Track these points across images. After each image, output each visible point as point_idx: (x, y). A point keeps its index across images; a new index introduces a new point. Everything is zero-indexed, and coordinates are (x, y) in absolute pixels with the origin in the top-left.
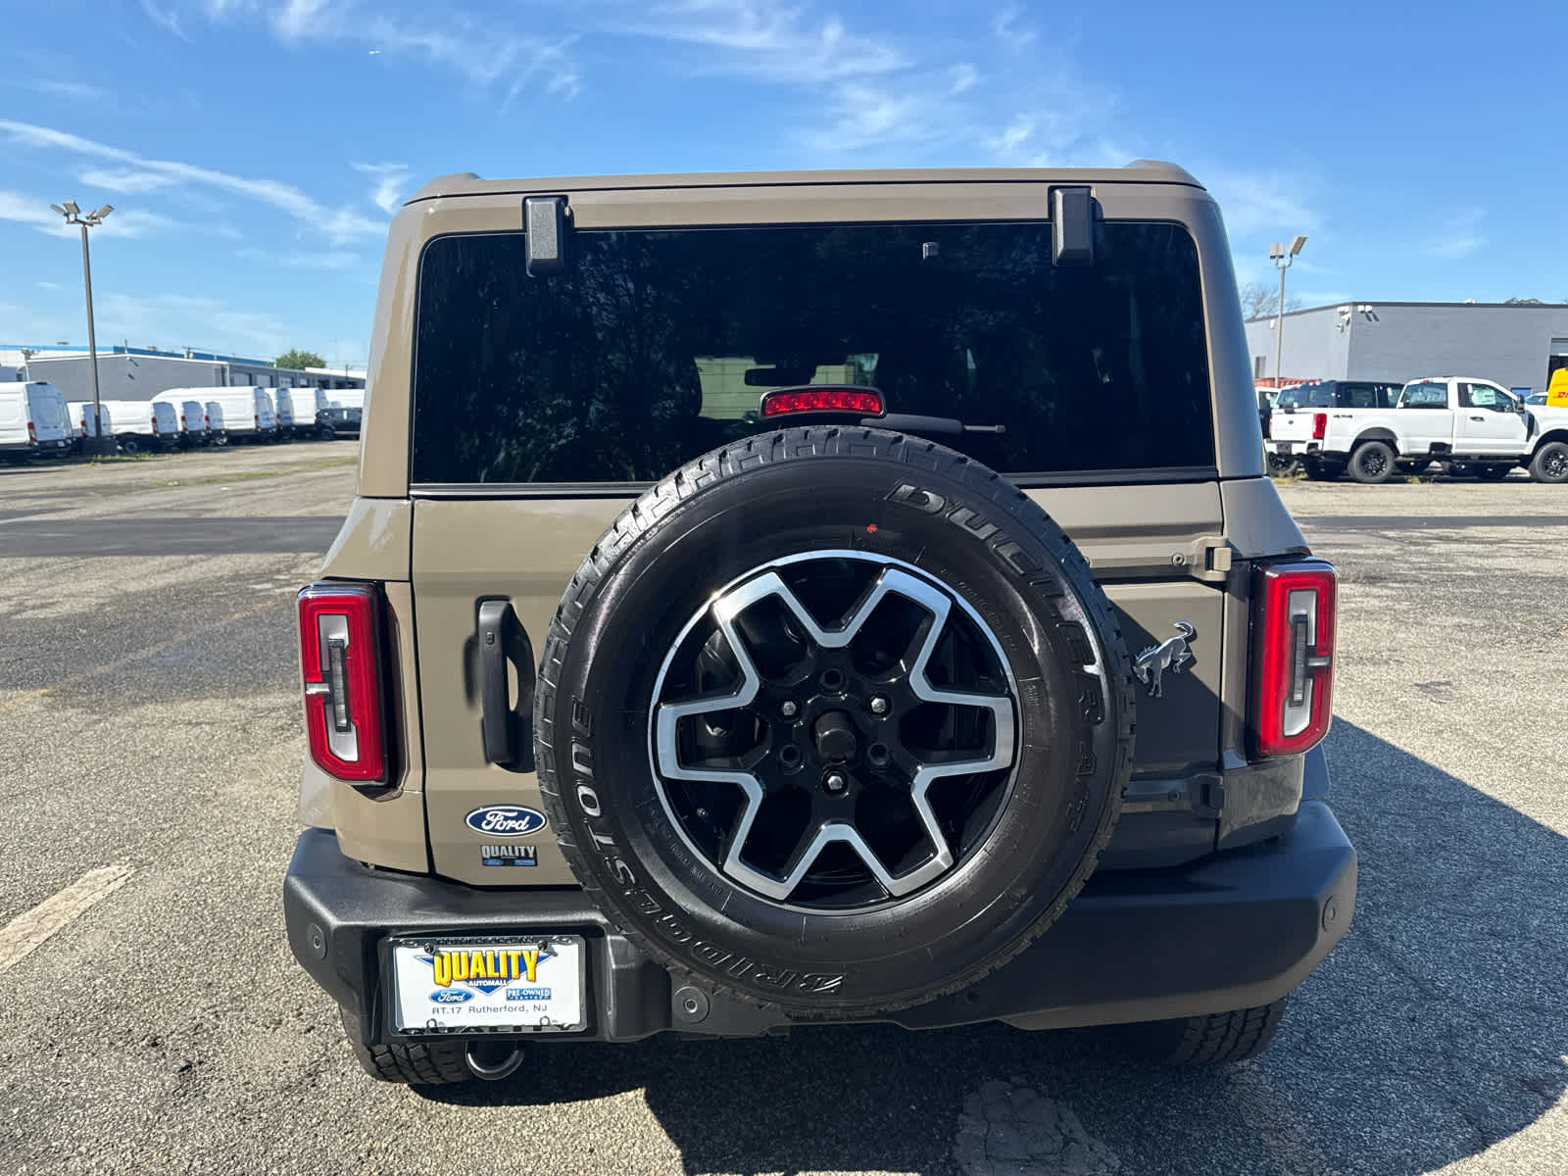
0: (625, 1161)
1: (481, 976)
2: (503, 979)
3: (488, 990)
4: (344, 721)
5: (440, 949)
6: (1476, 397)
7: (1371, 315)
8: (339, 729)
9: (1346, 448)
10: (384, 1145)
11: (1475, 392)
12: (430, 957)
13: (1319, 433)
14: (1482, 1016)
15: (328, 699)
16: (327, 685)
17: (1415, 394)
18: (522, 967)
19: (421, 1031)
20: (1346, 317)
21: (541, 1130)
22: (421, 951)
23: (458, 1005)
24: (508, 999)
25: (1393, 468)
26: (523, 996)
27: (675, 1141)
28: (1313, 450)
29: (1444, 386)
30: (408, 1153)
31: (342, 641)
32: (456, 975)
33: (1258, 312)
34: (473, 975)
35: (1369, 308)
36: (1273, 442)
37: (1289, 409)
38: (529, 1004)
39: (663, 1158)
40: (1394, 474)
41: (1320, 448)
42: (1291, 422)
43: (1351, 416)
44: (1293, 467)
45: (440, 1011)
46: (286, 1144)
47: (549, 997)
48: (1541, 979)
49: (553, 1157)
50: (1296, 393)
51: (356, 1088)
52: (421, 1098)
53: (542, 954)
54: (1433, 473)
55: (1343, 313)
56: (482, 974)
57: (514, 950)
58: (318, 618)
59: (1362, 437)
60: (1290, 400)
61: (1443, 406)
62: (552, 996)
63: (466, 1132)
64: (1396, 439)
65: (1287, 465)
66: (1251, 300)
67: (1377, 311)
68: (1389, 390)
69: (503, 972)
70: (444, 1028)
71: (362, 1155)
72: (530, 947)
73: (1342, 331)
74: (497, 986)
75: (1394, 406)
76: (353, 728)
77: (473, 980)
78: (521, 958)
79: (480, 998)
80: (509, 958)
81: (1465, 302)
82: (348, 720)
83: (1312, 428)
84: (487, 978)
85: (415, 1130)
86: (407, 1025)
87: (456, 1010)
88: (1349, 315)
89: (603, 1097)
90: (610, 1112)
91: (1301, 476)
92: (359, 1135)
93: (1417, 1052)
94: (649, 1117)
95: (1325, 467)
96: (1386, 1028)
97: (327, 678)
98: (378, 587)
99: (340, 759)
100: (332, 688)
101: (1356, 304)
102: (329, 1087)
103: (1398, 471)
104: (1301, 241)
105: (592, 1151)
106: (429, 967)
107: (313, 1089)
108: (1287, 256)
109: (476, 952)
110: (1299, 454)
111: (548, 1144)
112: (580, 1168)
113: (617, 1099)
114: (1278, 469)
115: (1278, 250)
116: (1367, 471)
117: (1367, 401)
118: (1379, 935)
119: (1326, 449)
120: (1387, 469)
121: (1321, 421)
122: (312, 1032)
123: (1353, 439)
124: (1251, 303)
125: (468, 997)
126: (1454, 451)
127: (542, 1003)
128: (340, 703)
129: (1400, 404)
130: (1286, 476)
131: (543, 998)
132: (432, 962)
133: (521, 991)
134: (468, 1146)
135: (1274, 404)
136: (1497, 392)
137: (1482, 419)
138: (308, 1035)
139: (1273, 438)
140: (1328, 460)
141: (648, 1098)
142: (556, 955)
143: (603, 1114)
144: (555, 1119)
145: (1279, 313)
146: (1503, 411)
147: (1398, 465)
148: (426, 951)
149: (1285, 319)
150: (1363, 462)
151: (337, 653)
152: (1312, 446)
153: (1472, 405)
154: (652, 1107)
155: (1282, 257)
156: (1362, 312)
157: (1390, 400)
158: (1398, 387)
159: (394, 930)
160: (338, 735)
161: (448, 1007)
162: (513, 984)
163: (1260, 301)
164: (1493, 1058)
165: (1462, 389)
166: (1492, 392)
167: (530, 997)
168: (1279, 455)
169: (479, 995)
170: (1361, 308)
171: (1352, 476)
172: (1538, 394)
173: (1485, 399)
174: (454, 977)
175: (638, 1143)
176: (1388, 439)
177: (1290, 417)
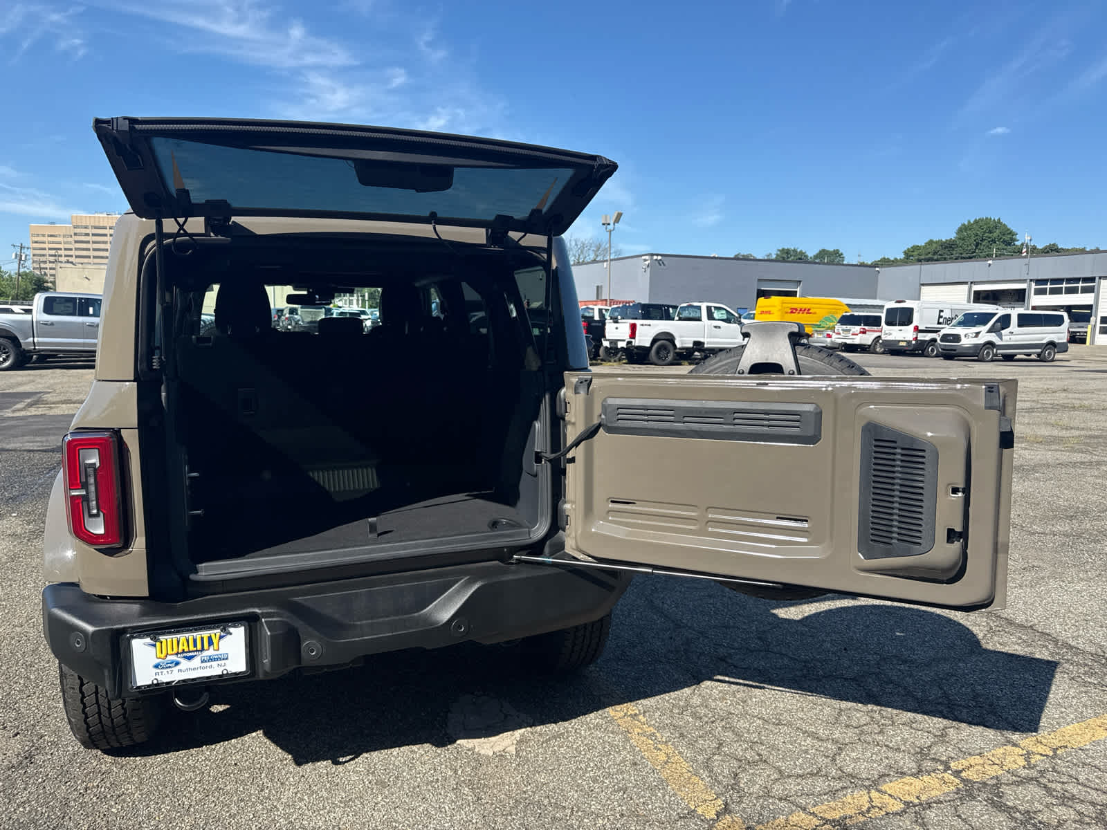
0: (258, 766)
1: (185, 650)
2: (199, 651)
3: (190, 658)
4: (95, 511)
5: (160, 638)
6: (716, 315)
7: (661, 262)
8: (91, 516)
9: (648, 345)
10: (95, 784)
11: (716, 312)
12: (154, 643)
13: (633, 335)
14: (701, 633)
15: (86, 498)
16: (84, 490)
17: (684, 312)
18: (211, 642)
19: (149, 686)
20: (647, 263)
21: (200, 760)
22: (148, 640)
23: (171, 669)
24: (202, 662)
25: (674, 356)
26: (212, 659)
27: (287, 751)
28: (630, 345)
29: (699, 308)
30: (113, 786)
31: (95, 464)
32: (170, 652)
33: (597, 256)
34: (180, 651)
35: (659, 258)
36: (607, 340)
37: (615, 320)
38: (214, 664)
39: (281, 761)
40: (675, 360)
41: (633, 344)
42: (617, 328)
43: (650, 325)
44: (619, 355)
45: (160, 674)
46: (24, 795)
47: (227, 659)
48: (729, 613)
49: (212, 771)
50: (619, 310)
51: (64, 759)
52: (113, 758)
53: (222, 634)
54: (696, 359)
55: (645, 260)
56: (186, 650)
57: (206, 634)
58: (79, 451)
59: (657, 338)
60: (616, 314)
61: (699, 319)
62: (229, 658)
63: (150, 769)
64: (675, 338)
65: (615, 354)
66: (593, 249)
67: (666, 260)
68: (671, 309)
69: (199, 647)
70: (163, 683)
71: (82, 791)
72: (215, 631)
73: (645, 271)
74: (196, 655)
75: (673, 319)
76: (102, 514)
77: (180, 653)
78: (210, 638)
79: (185, 664)
80: (202, 639)
81: (712, 256)
82: (98, 511)
83: (628, 331)
84: (189, 652)
85: (114, 774)
86: (139, 684)
87: (170, 672)
88: (649, 262)
89: (237, 738)
90: (243, 745)
91: (624, 361)
92: (75, 782)
93: (672, 652)
94: (268, 743)
95: (636, 355)
96: (659, 644)
97: (85, 486)
98: (117, 433)
99: (92, 533)
100: (87, 492)
101: (652, 255)
102: (43, 762)
103: (678, 358)
104: (620, 215)
105: (236, 764)
106: (153, 649)
107: (32, 765)
108: (612, 224)
109: (182, 637)
110: (622, 348)
111: (207, 766)
112: (230, 774)
113: (246, 738)
114: (611, 357)
115: (606, 220)
116: (660, 358)
117: (659, 315)
118: (657, 602)
119: (637, 344)
120: (670, 358)
121: (633, 327)
122: (18, 736)
123: (651, 339)
124: (593, 250)
125: (177, 664)
126: (706, 346)
127: (222, 662)
128: (92, 501)
129: (677, 318)
130: (615, 361)
131: (223, 659)
132: (155, 646)
133: (210, 656)
134: (154, 775)
135: (607, 317)
136: (727, 311)
137: (719, 327)
138: (16, 738)
139: (607, 338)
140: (638, 351)
141: (265, 734)
142: (231, 634)
143: (239, 746)
144: (209, 753)
145: (608, 258)
146: (730, 323)
147: (678, 354)
148: (152, 639)
149: (612, 263)
150: (658, 352)
151: (90, 471)
152: (629, 343)
153: (714, 319)
154: (269, 738)
155: (609, 224)
156: (656, 260)
157: (671, 315)
158: (675, 307)
159: (129, 630)
160: (91, 519)
161: (165, 671)
162: (205, 653)
163: (598, 250)
164: (706, 650)
165: (709, 308)
166: (724, 312)
167: (215, 660)
168: (611, 348)
169: (184, 662)
170: (655, 257)
171: (651, 362)
172: (751, 312)
173: (720, 315)
174: (169, 653)
175: (264, 756)
176: (669, 338)
177: (616, 325)
